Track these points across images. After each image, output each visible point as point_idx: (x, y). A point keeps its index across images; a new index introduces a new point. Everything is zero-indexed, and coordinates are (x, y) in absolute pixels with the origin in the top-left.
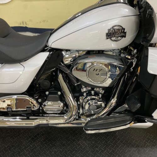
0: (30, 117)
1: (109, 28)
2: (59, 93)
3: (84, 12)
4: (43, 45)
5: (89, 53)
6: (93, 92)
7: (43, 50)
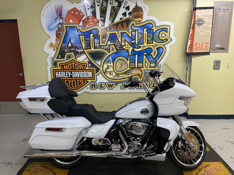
0: (104, 152)
1: (142, 109)
2: (119, 140)
3: (130, 103)
4: (113, 117)
5: (134, 120)
6: (136, 139)
7: (113, 119)
